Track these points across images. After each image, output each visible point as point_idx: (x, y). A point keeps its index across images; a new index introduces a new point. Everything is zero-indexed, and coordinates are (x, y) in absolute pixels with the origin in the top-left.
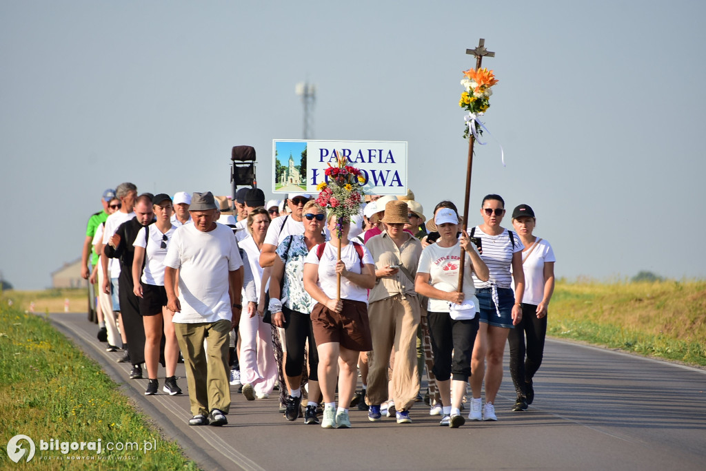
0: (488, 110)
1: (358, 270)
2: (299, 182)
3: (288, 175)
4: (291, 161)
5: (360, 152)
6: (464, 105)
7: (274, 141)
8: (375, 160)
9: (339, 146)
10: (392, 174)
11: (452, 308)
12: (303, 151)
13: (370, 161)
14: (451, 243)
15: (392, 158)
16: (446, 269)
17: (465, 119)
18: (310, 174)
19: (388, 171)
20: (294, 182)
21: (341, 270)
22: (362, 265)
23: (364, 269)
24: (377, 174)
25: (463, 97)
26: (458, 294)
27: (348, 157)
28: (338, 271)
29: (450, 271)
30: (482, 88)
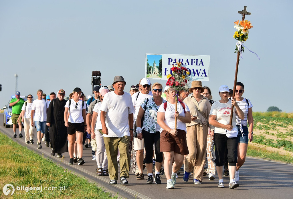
0: (247, 40)
1: (183, 115)
2: (158, 74)
3: (153, 70)
4: (154, 64)
5: (187, 60)
6: (236, 37)
7: (146, 54)
8: (194, 64)
9: (177, 57)
10: (202, 71)
11: (227, 132)
12: (160, 59)
13: (192, 65)
14: (226, 102)
15: (202, 63)
16: (225, 113)
17: (236, 44)
18: (163, 70)
19: (200, 69)
20: (156, 74)
21: (178, 115)
22: (185, 112)
23: (186, 114)
24: (195, 71)
25: (235, 34)
26: (230, 126)
27: (182, 62)
28: (176, 116)
29: (226, 114)
30: (246, 30)
